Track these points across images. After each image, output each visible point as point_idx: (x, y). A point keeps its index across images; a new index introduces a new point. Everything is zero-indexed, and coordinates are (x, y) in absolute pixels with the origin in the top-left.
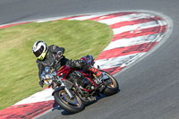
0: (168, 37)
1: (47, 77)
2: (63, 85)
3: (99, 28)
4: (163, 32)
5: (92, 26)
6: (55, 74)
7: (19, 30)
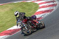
0: (57, 7)
1: (19, 23)
2: (24, 25)
3: (35, 5)
4: (56, 6)
5: (32, 4)
6: (22, 22)
7: (8, 5)
